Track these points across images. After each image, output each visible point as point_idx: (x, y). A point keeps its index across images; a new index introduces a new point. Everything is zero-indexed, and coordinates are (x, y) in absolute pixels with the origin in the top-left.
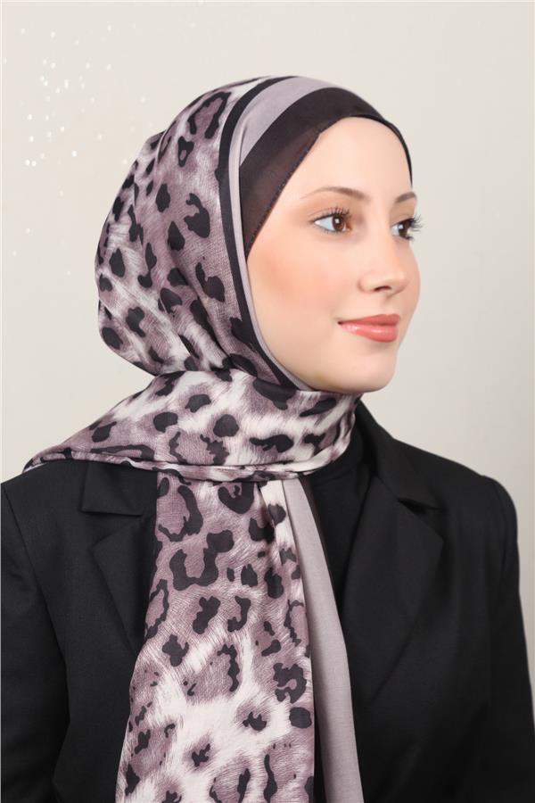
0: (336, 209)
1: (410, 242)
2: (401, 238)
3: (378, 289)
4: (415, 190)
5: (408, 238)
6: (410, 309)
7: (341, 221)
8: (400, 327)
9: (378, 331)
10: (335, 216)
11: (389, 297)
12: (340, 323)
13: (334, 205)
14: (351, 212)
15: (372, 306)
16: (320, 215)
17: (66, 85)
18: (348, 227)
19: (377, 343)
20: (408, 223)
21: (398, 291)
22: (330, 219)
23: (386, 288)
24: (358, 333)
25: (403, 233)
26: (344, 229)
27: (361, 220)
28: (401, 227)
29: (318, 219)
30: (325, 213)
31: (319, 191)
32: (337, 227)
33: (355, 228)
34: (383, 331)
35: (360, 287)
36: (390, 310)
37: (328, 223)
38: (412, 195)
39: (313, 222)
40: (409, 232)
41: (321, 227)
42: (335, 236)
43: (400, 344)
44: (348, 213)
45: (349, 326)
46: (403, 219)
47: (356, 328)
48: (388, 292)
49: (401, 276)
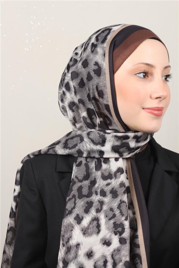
0: (144, 70)
1: (168, 82)
2: (165, 81)
3: (157, 98)
5: (167, 81)
6: (167, 105)
7: (146, 74)
8: (163, 111)
9: (156, 112)
10: (144, 73)
11: (161, 101)
12: (143, 109)
14: (149, 72)
15: (155, 104)
16: (138, 72)
17: (39, 24)
18: (147, 76)
19: (156, 116)
21: (164, 99)
22: (142, 74)
23: (160, 98)
25: (166, 79)
26: (146, 77)
27: (152, 74)
28: (165, 77)
29: (138, 74)
30: (140, 71)
32: (144, 76)
33: (150, 77)
34: (158, 112)
35: (151, 97)
36: (160, 105)
37: (142, 75)
38: (169, 66)
39: (136, 74)
40: (168, 79)
41: (139, 76)
42: (143, 80)
45: (146, 110)
46: (166, 75)
47: (149, 111)
48: (160, 99)
49: (165, 94)
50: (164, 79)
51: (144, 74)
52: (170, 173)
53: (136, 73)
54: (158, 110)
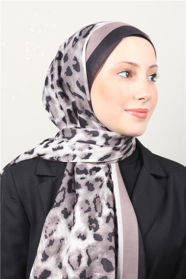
0: (127, 69)
1: (155, 82)
2: (152, 81)
3: (140, 99)
4: (157, 64)
5: (154, 81)
7: (129, 74)
11: (144, 102)
13: (126, 68)
16: (120, 71)
20: (154, 76)
21: (148, 100)
22: (125, 73)
23: (143, 99)
24: (133, 114)
25: (152, 79)
26: (130, 77)
28: (152, 77)
29: (120, 73)
30: (122, 71)
31: (121, 63)
32: (128, 76)
35: (134, 98)
36: (144, 107)
37: (124, 74)
38: (156, 66)
39: (118, 74)
40: (155, 79)
41: (121, 76)
42: (126, 79)
43: (149, 119)
44: (131, 71)
45: (129, 112)
49: (149, 95)
50: (150, 79)
51: (127, 74)
52: (156, 177)
53: (118, 72)
54: (141, 112)
